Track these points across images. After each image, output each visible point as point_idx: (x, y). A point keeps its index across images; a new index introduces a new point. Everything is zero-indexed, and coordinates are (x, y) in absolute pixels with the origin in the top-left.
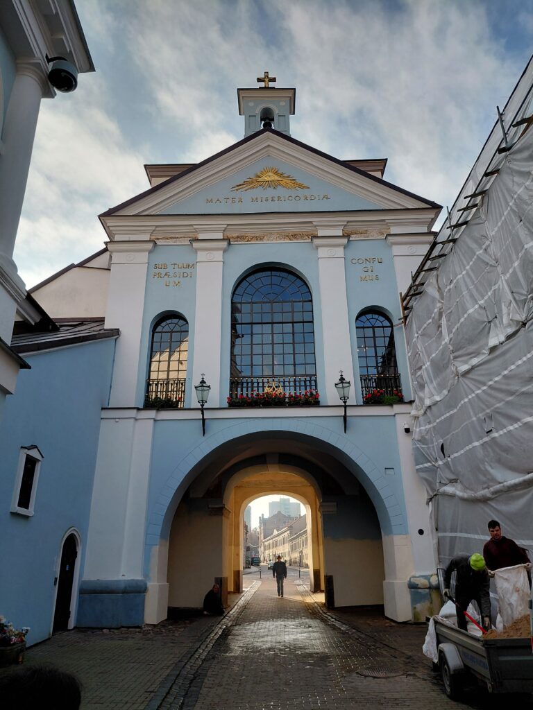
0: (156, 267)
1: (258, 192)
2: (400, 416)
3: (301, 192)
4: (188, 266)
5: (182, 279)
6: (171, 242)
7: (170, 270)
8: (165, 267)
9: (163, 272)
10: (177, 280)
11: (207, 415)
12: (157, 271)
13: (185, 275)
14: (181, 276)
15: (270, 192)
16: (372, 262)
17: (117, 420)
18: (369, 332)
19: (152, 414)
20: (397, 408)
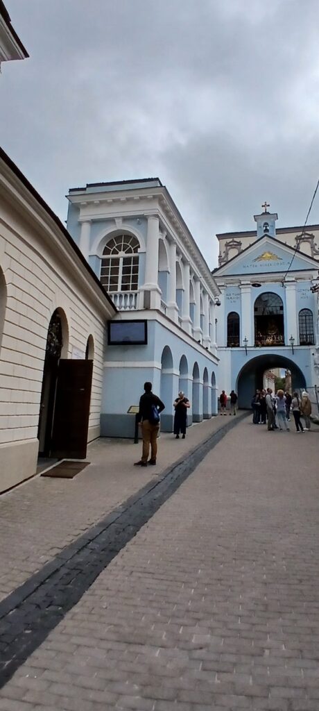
1: (263, 262)
2: (312, 349)
3: (279, 261)
4: (238, 295)
5: (236, 300)
6: (231, 285)
7: (232, 296)
8: (230, 295)
9: (230, 297)
10: (234, 300)
11: (248, 349)
12: (228, 296)
13: (237, 298)
15: (267, 262)
16: (305, 291)
18: (304, 318)
19: (230, 349)
20: (311, 347)
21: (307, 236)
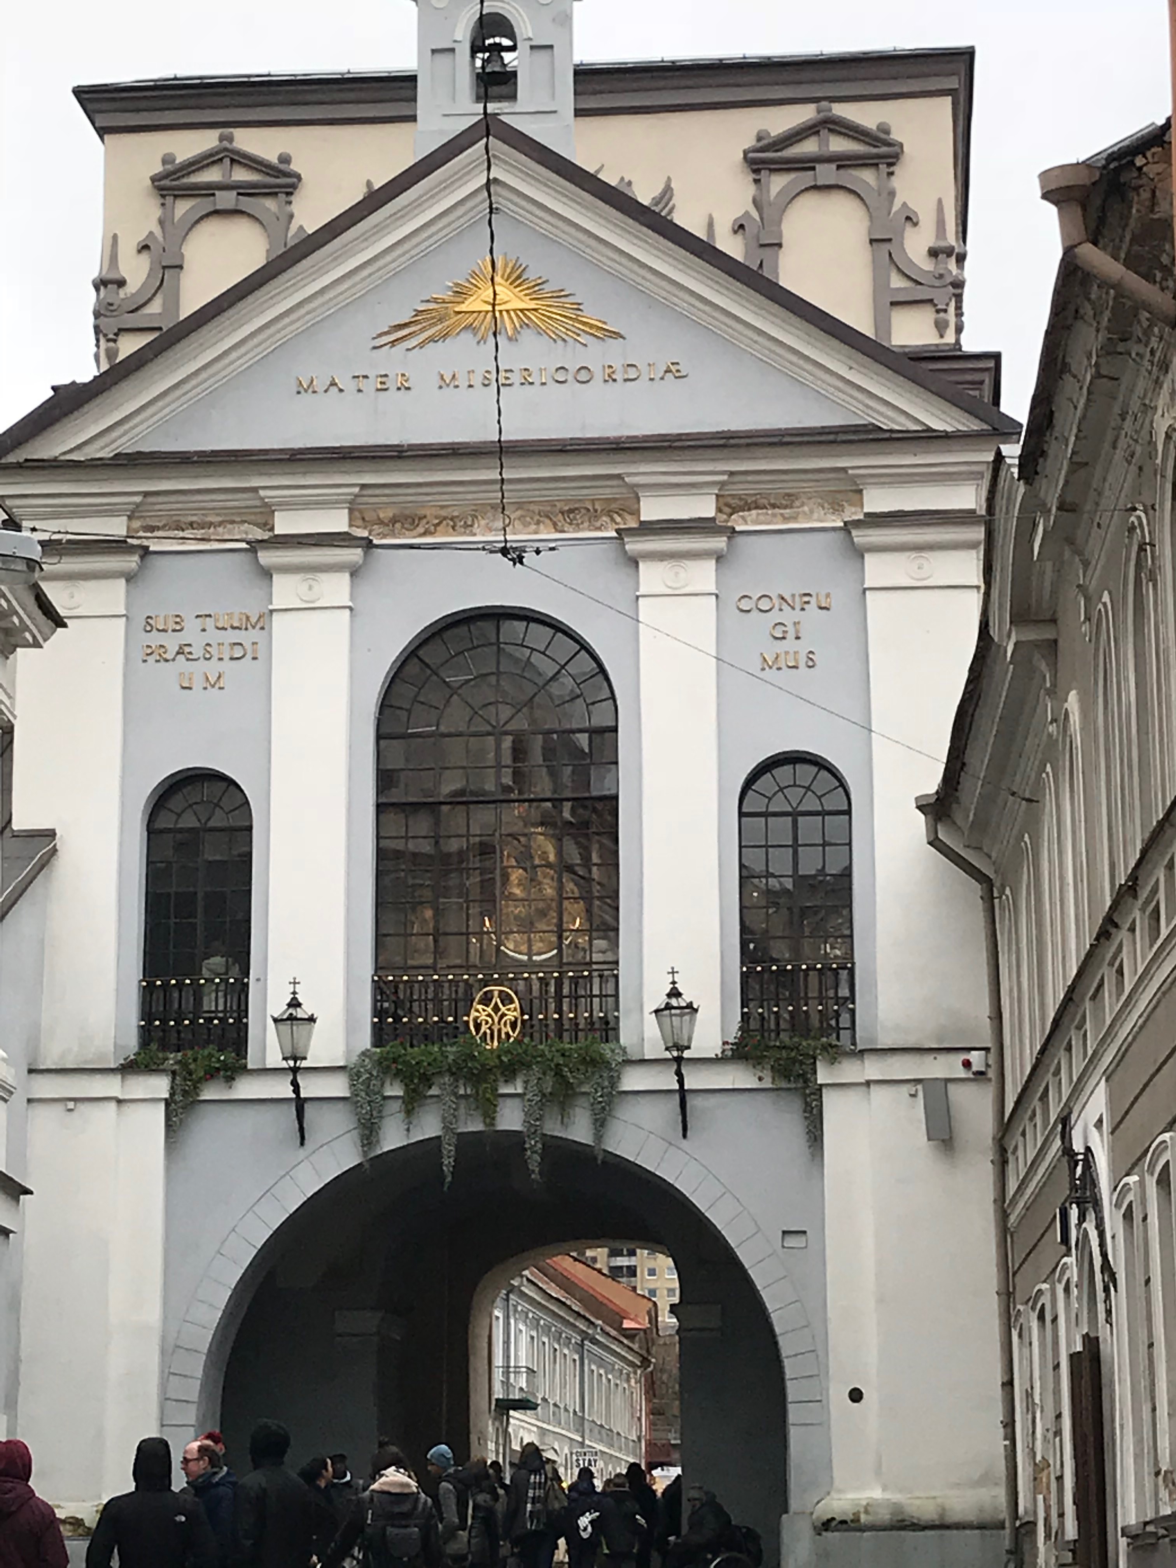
0: (149, 626)
1: (459, 353)
3: (595, 353)
4: (246, 624)
5: (227, 666)
6: (188, 541)
7: (191, 634)
8: (177, 625)
9: (172, 643)
10: (212, 668)
11: (310, 1088)
12: (155, 639)
13: (238, 653)
14: (226, 657)
15: (496, 353)
16: (798, 607)
17: (71, 1105)
18: (780, 828)
21: (838, 145)
